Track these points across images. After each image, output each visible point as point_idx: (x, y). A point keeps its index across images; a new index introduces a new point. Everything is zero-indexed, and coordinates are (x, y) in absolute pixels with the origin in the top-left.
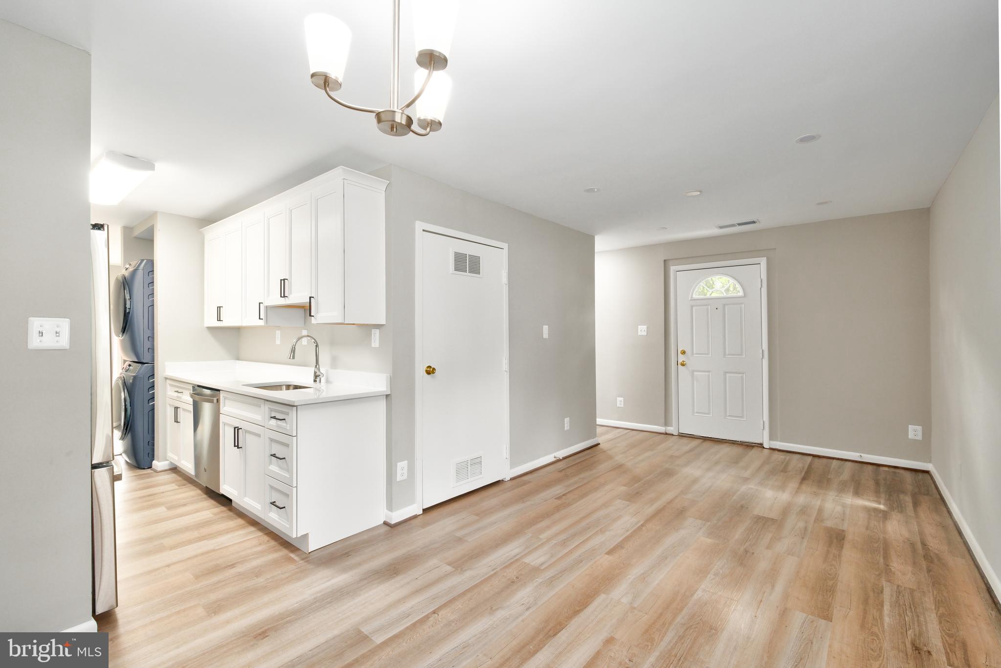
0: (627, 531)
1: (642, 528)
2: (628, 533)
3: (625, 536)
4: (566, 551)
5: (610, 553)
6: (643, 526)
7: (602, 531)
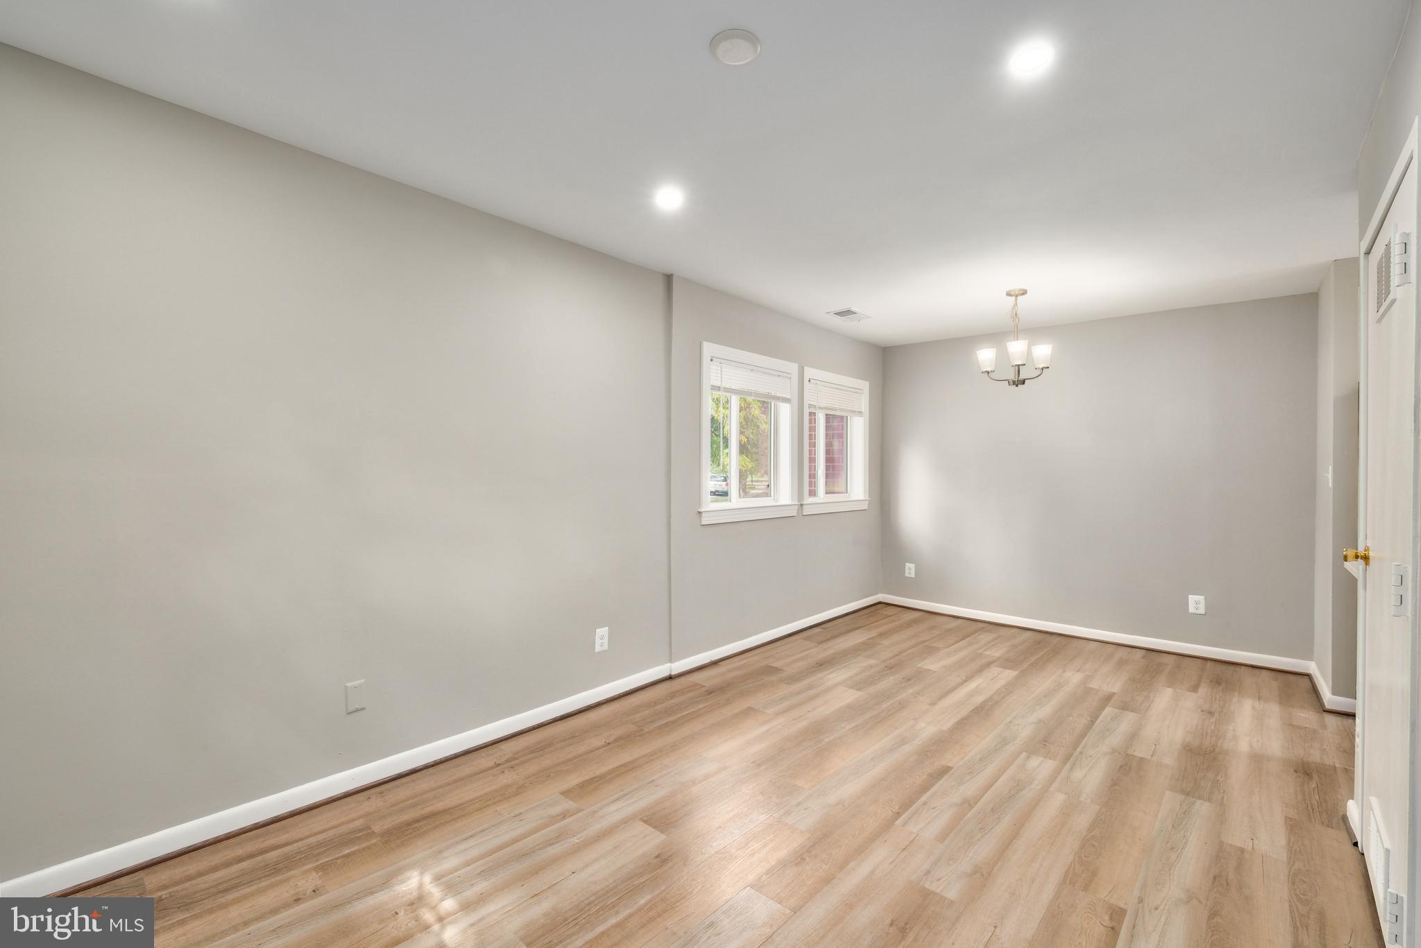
0: (925, 803)
1: (900, 808)
2: (923, 799)
3: (929, 793)
4: (1009, 773)
5: (945, 770)
6: (898, 813)
7: (969, 803)
